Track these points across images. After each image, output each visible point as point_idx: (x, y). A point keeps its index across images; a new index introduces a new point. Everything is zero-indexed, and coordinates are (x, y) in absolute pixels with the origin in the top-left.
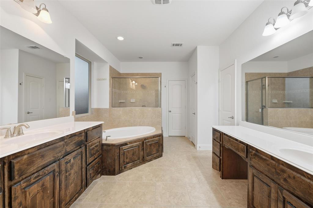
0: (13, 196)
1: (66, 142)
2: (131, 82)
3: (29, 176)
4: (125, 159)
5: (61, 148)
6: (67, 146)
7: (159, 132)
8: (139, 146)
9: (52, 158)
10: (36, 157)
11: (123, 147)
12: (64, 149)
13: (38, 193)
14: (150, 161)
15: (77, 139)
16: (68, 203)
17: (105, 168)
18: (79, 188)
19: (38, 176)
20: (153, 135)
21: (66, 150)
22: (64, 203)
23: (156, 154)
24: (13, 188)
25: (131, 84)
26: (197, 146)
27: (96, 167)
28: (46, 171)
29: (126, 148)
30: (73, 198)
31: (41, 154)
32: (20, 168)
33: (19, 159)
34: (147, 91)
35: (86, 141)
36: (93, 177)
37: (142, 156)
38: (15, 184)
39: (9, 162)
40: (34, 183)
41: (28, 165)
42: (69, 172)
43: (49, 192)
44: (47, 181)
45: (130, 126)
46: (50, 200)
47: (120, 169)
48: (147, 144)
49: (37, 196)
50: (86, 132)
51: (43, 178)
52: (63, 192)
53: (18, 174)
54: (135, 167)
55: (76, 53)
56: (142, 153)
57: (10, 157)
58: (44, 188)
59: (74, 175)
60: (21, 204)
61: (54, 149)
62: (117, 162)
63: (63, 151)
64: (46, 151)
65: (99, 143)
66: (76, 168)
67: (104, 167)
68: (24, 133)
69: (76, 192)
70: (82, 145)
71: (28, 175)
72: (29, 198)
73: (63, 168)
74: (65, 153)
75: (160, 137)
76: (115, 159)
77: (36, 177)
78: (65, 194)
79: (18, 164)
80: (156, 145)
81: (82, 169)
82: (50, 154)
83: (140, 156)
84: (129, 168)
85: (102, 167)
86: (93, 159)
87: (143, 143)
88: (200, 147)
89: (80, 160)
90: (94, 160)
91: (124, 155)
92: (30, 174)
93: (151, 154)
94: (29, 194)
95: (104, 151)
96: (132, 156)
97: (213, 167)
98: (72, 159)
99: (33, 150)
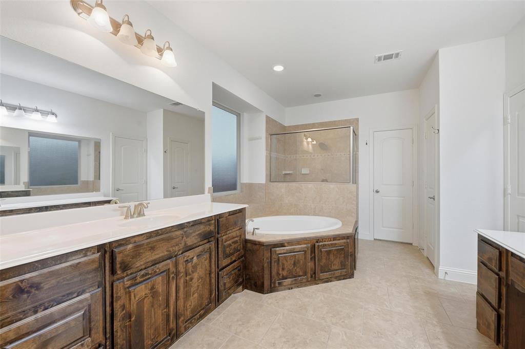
0: (115, 296)
1: (185, 232)
2: (305, 140)
3: (136, 272)
4: (281, 269)
5: (178, 239)
6: (187, 237)
7: (349, 230)
8: (305, 252)
9: (166, 253)
10: (144, 248)
11: (277, 249)
12: (183, 241)
13: (145, 297)
14: (327, 282)
15: (202, 229)
16: (189, 320)
17: (249, 279)
18: (206, 301)
19: (147, 274)
20: (333, 235)
21: (185, 244)
22: (182, 318)
23: (340, 271)
24: (115, 284)
25: (305, 143)
26: (438, 270)
27: (234, 275)
28: (158, 269)
29: (282, 252)
30: (197, 314)
31: (150, 246)
32: (122, 260)
33: (122, 248)
34: (330, 154)
35: (218, 233)
36: (229, 289)
37: (311, 269)
38: (118, 279)
39: (111, 251)
40: (140, 283)
41: (133, 257)
42: (191, 276)
43: (160, 298)
44: (159, 283)
45: (297, 215)
46: (162, 310)
47: (272, 286)
48: (321, 251)
49: (145, 301)
50: (217, 219)
51: (154, 278)
52: (181, 303)
53: (120, 267)
54: (298, 287)
55: (213, 102)
56: (310, 265)
57: (112, 244)
58: (154, 292)
59: (198, 281)
60: (124, 306)
61: (169, 239)
62: (267, 272)
63: (181, 244)
64: (157, 241)
65: (239, 238)
66: (201, 272)
67: (248, 277)
68: (145, 214)
69: (200, 307)
70: (212, 238)
71: (134, 271)
72: (134, 301)
73: (181, 268)
74: (183, 248)
75: (348, 241)
76: (263, 266)
77: (143, 276)
78: (184, 307)
79: (121, 255)
80: (341, 254)
81: (210, 274)
82: (162, 247)
83: (307, 270)
84: (287, 287)
85: (246, 276)
86: (229, 261)
87: (313, 247)
88: (446, 273)
89: (208, 261)
90: (231, 263)
91: (278, 264)
92: (136, 270)
93: (330, 269)
94: (135, 297)
95: (247, 251)
96: (293, 266)
97: (477, 328)
98: (195, 258)
99: (140, 238)
